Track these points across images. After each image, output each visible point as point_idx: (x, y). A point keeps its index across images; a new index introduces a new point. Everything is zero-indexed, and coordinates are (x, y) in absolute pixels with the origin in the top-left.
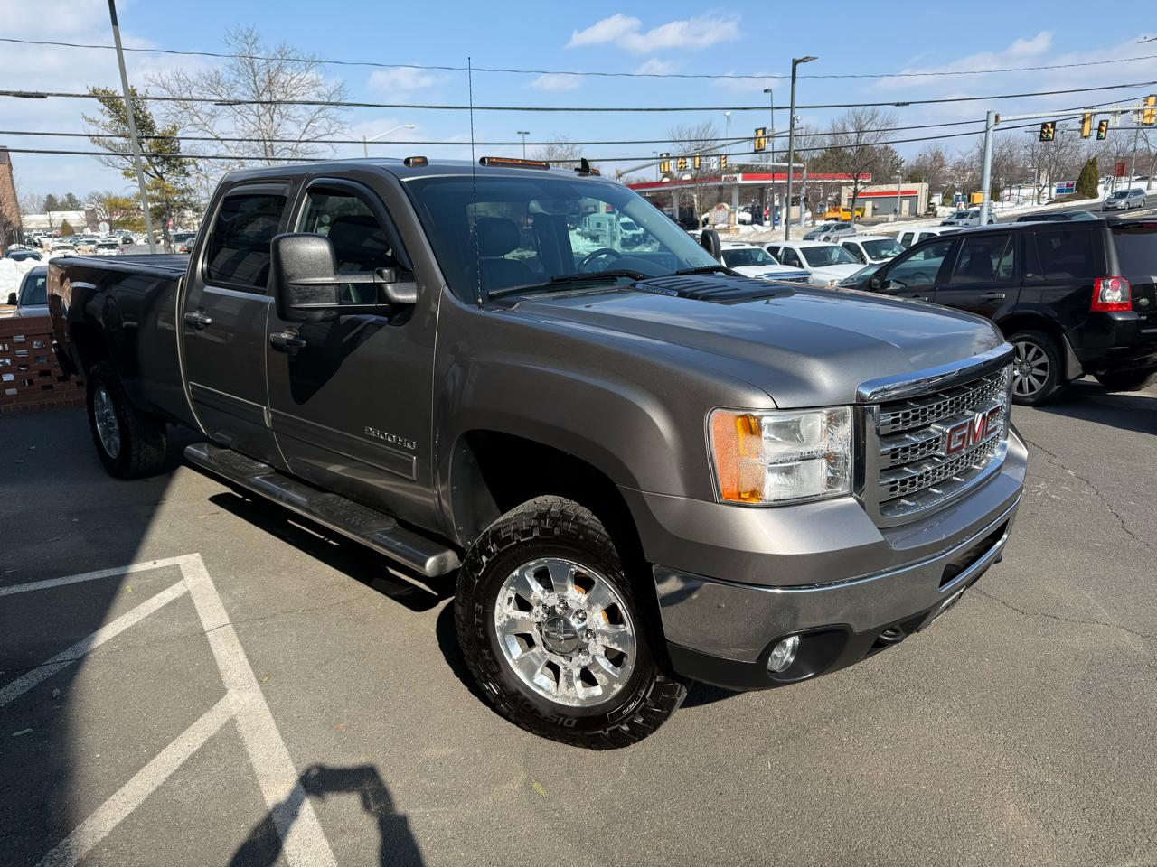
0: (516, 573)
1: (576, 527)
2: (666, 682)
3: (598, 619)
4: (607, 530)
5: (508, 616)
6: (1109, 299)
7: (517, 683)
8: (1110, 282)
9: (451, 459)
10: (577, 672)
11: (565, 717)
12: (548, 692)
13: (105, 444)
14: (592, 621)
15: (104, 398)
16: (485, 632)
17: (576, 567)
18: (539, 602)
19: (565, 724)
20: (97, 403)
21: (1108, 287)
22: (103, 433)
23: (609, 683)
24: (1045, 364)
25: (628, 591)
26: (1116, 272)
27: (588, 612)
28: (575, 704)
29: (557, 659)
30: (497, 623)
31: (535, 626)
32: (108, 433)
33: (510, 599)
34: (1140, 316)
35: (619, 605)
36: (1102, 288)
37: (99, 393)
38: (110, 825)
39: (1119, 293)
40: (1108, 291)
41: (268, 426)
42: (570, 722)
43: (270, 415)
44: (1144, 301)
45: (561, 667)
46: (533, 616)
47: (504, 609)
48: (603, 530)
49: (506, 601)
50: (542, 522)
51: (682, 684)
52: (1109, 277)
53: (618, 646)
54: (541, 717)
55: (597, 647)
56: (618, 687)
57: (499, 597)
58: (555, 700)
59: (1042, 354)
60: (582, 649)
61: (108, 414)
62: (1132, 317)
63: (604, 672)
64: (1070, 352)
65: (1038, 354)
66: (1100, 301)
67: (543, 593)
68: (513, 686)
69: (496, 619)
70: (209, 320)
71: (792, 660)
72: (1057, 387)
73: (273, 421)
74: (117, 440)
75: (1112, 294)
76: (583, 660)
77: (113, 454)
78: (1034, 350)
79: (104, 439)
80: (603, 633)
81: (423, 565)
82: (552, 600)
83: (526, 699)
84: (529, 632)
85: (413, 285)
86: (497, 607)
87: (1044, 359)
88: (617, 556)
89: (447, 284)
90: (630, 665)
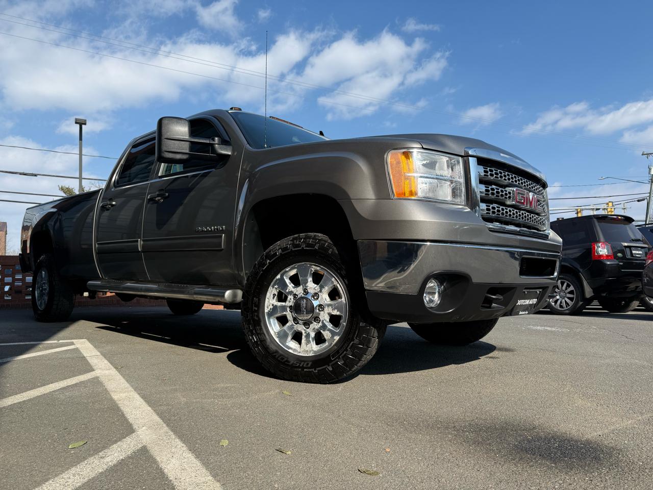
0: (279, 277)
1: (314, 241)
2: (366, 326)
3: (325, 297)
4: (332, 241)
5: (273, 305)
6: (601, 253)
7: (276, 346)
8: (600, 245)
9: (245, 225)
10: (313, 335)
11: (305, 361)
12: (295, 350)
13: (38, 303)
14: (322, 298)
15: (44, 276)
16: (258, 316)
17: (314, 268)
18: (291, 293)
19: (304, 366)
20: (38, 279)
21: (599, 247)
22: (38, 297)
23: (332, 337)
24: (573, 290)
25: (343, 272)
26: (602, 239)
27: (320, 294)
28: (311, 354)
29: (301, 328)
30: (266, 311)
31: (288, 309)
32: (41, 295)
33: (274, 295)
34: (619, 262)
35: (338, 285)
36: (596, 248)
37: (41, 273)
38: (10, 403)
39: (606, 250)
40: (600, 249)
41: (140, 250)
42: (307, 364)
43: (142, 242)
44: (619, 255)
45: (303, 332)
46: (287, 302)
47: (270, 301)
48: (329, 241)
49: (272, 296)
50: (295, 241)
51: (375, 328)
52: (599, 242)
53: (338, 311)
54: (290, 364)
55: (325, 317)
56: (337, 338)
57: (268, 293)
58: (299, 354)
59: (570, 286)
60: (317, 319)
61: (44, 283)
62: (615, 262)
63: (329, 330)
64: (585, 283)
65: (568, 286)
66: (596, 254)
67: (294, 288)
68: (273, 347)
69: (266, 308)
70: (114, 203)
71: (439, 302)
72: (581, 303)
73: (143, 247)
74: (46, 298)
75: (602, 250)
76: (315, 325)
77: (41, 308)
78: (565, 284)
79: (39, 300)
80: (329, 305)
81: (223, 296)
82: (299, 291)
83: (281, 355)
84: (284, 313)
85: (231, 147)
86: (267, 300)
87: (572, 288)
88: (337, 252)
89: (248, 143)
90: (344, 323)
